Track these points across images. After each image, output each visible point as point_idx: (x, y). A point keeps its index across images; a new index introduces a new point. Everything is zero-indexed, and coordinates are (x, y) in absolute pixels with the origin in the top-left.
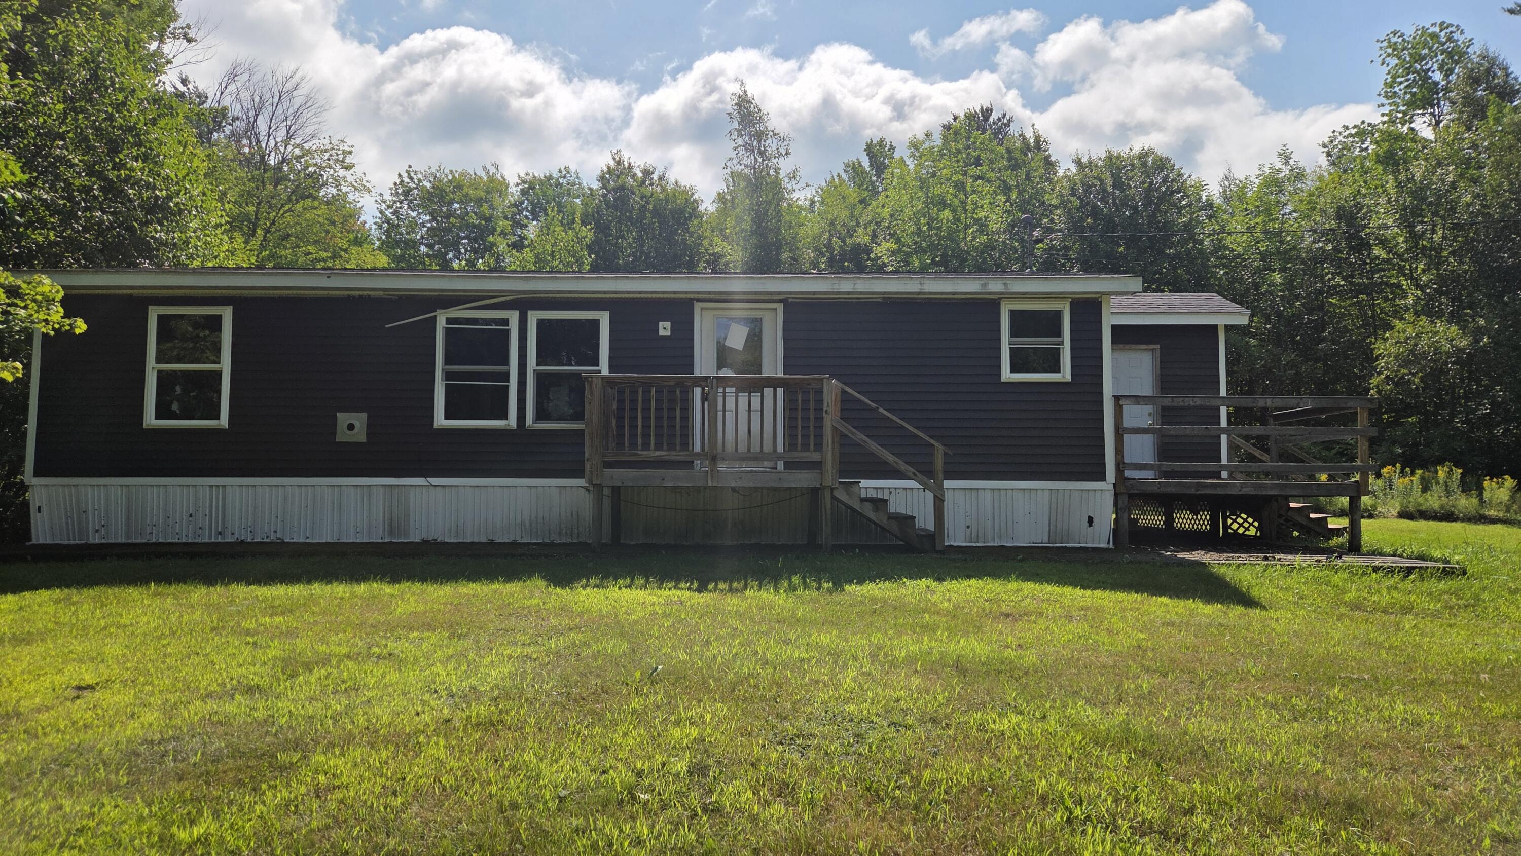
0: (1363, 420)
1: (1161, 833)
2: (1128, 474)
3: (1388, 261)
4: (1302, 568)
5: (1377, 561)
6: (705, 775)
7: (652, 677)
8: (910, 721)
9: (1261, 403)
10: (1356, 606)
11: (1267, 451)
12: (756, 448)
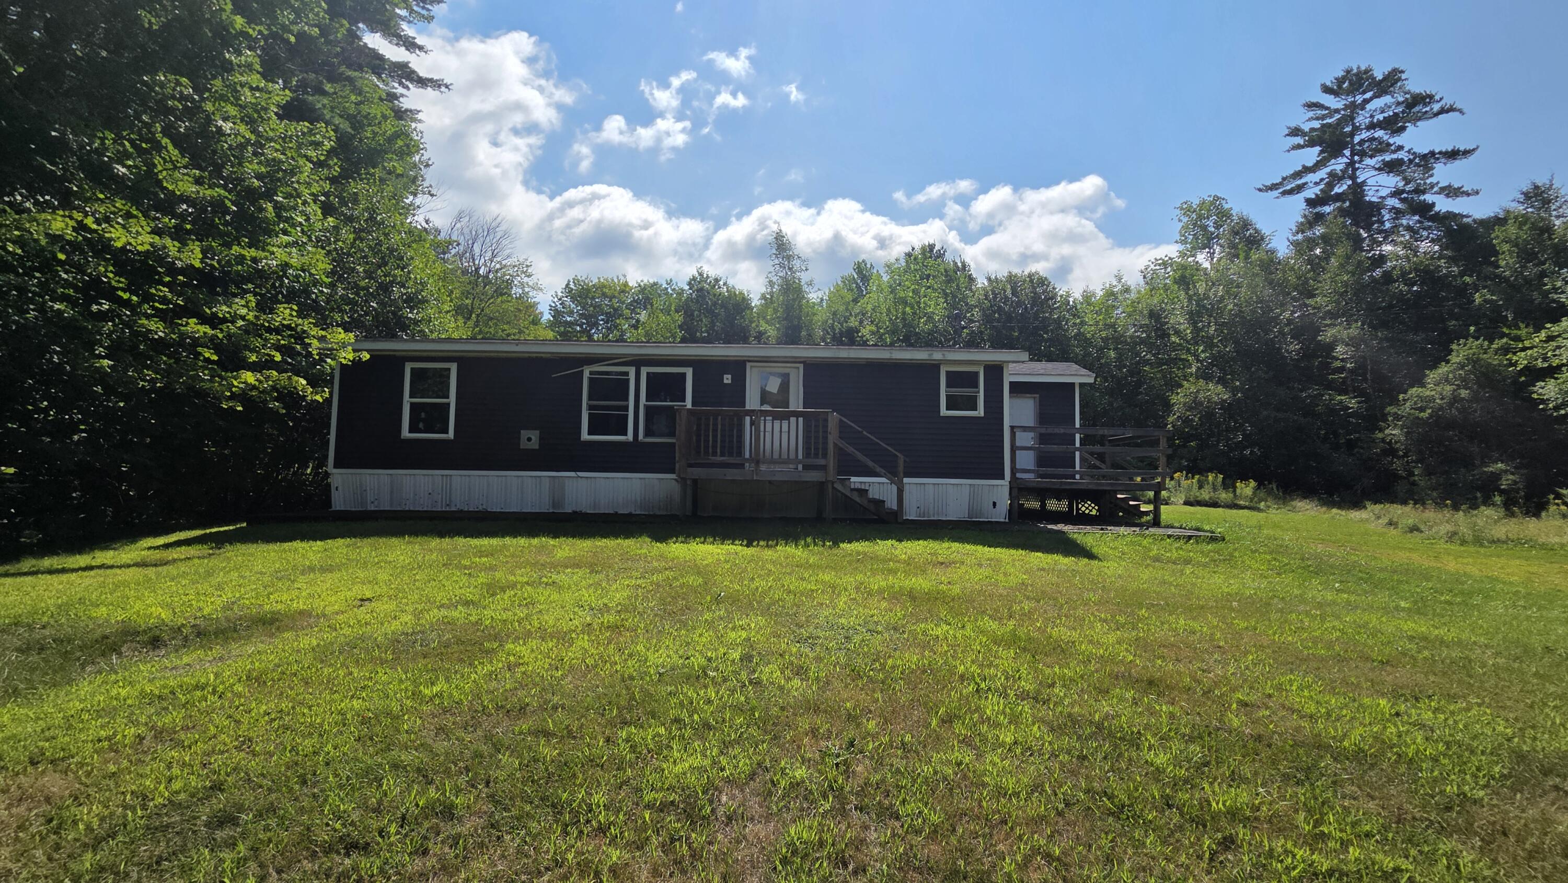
0: (1163, 443)
1: (1034, 698)
2: (1018, 475)
3: (1180, 345)
4: (1124, 535)
5: (1170, 532)
6: (751, 661)
7: (718, 600)
8: (880, 628)
9: (1101, 432)
10: (1157, 559)
11: (1104, 462)
12: (785, 456)
